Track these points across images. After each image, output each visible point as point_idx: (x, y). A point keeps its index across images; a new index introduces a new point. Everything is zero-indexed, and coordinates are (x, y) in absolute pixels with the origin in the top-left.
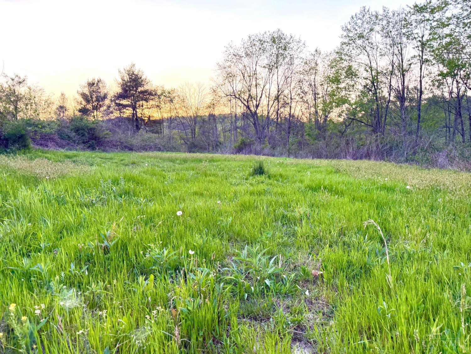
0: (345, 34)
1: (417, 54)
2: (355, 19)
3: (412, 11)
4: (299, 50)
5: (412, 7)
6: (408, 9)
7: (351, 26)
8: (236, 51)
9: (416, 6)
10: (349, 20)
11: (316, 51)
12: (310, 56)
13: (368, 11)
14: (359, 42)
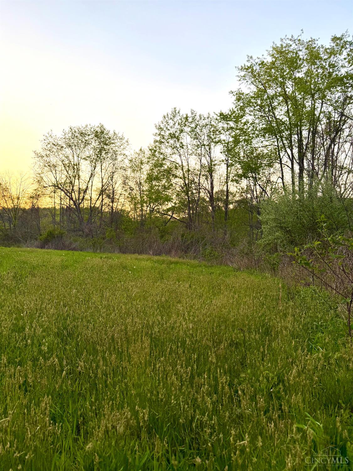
0: (158, 132)
1: (224, 159)
2: (167, 119)
3: (218, 118)
4: (122, 147)
5: (219, 115)
6: (215, 117)
7: (163, 125)
8: (56, 141)
9: (221, 114)
10: (161, 119)
11: (141, 150)
12: (135, 155)
13: (179, 112)
14: (172, 141)
